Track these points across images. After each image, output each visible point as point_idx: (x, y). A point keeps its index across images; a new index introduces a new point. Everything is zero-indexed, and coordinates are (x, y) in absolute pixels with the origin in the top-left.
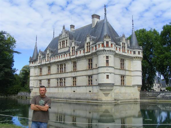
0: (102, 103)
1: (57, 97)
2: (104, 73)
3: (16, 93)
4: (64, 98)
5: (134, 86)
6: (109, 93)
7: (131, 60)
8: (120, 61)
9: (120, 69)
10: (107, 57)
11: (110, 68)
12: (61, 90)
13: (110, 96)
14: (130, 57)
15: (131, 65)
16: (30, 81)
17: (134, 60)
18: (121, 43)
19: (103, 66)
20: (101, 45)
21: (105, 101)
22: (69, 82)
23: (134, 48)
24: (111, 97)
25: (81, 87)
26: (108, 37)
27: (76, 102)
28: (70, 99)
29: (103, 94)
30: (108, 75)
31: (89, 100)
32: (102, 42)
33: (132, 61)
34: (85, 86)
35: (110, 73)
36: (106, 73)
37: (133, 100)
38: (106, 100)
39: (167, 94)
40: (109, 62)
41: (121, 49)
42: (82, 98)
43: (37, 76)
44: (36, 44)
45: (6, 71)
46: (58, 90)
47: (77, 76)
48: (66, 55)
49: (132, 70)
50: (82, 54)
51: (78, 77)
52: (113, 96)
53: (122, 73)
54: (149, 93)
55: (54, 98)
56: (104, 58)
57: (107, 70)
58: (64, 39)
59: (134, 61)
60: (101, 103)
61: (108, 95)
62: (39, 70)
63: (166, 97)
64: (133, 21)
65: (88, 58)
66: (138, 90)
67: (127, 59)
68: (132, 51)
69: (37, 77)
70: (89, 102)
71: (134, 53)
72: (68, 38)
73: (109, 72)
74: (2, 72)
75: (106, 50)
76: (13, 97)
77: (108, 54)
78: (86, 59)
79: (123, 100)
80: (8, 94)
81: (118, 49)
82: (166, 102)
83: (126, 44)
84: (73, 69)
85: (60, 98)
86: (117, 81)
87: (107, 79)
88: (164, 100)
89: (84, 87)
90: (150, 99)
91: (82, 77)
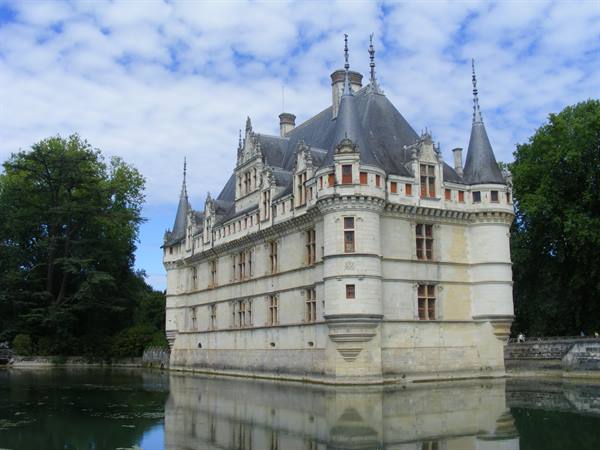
0: (336, 385)
1: (231, 364)
2: (339, 278)
3: (137, 351)
4: (247, 369)
5: (478, 321)
6: (359, 350)
7: (466, 223)
8: (414, 230)
9: (412, 261)
10: (349, 221)
11: (360, 259)
12: (241, 341)
13: (363, 360)
14: (459, 213)
15: (467, 245)
16: (168, 312)
17: (478, 222)
18: (416, 167)
19: (335, 253)
20: (326, 179)
21: (345, 376)
22: (260, 312)
23: (477, 181)
24: (366, 362)
25: (289, 330)
26: (350, 150)
27: (276, 381)
28: (262, 369)
29: (338, 354)
30: (353, 286)
31: (307, 373)
32: (328, 169)
33: (470, 226)
34: (300, 326)
35: (361, 277)
36: (343, 277)
37: (475, 371)
38: (350, 374)
39: (595, 349)
40: (356, 236)
41: (416, 189)
42: (290, 366)
43: (184, 294)
44: (184, 187)
45: (97, 282)
46: (235, 341)
47: (278, 292)
48: (249, 219)
49: (471, 263)
50: (288, 215)
51: (281, 295)
52: (377, 360)
53: (426, 273)
54: (543, 347)
55: (225, 368)
56: (338, 224)
57: (347, 268)
58: (247, 167)
59: (476, 229)
60: (332, 384)
61: (355, 355)
62: (191, 275)
63: (590, 361)
64: (474, 80)
65: (304, 226)
66: (496, 334)
67: (446, 223)
68: (469, 191)
69: (185, 297)
70: (307, 381)
71: (477, 197)
72: (260, 160)
73: (356, 273)
74: (85, 283)
75: (342, 194)
76: (129, 366)
77: (350, 210)
78: (300, 231)
79: (429, 373)
80: (112, 355)
81: (401, 187)
82: (590, 379)
83: (437, 168)
84: (270, 267)
85: (239, 369)
86: (398, 305)
87: (349, 300)
88: (584, 374)
89: (296, 329)
90: (545, 368)
91: (291, 292)
